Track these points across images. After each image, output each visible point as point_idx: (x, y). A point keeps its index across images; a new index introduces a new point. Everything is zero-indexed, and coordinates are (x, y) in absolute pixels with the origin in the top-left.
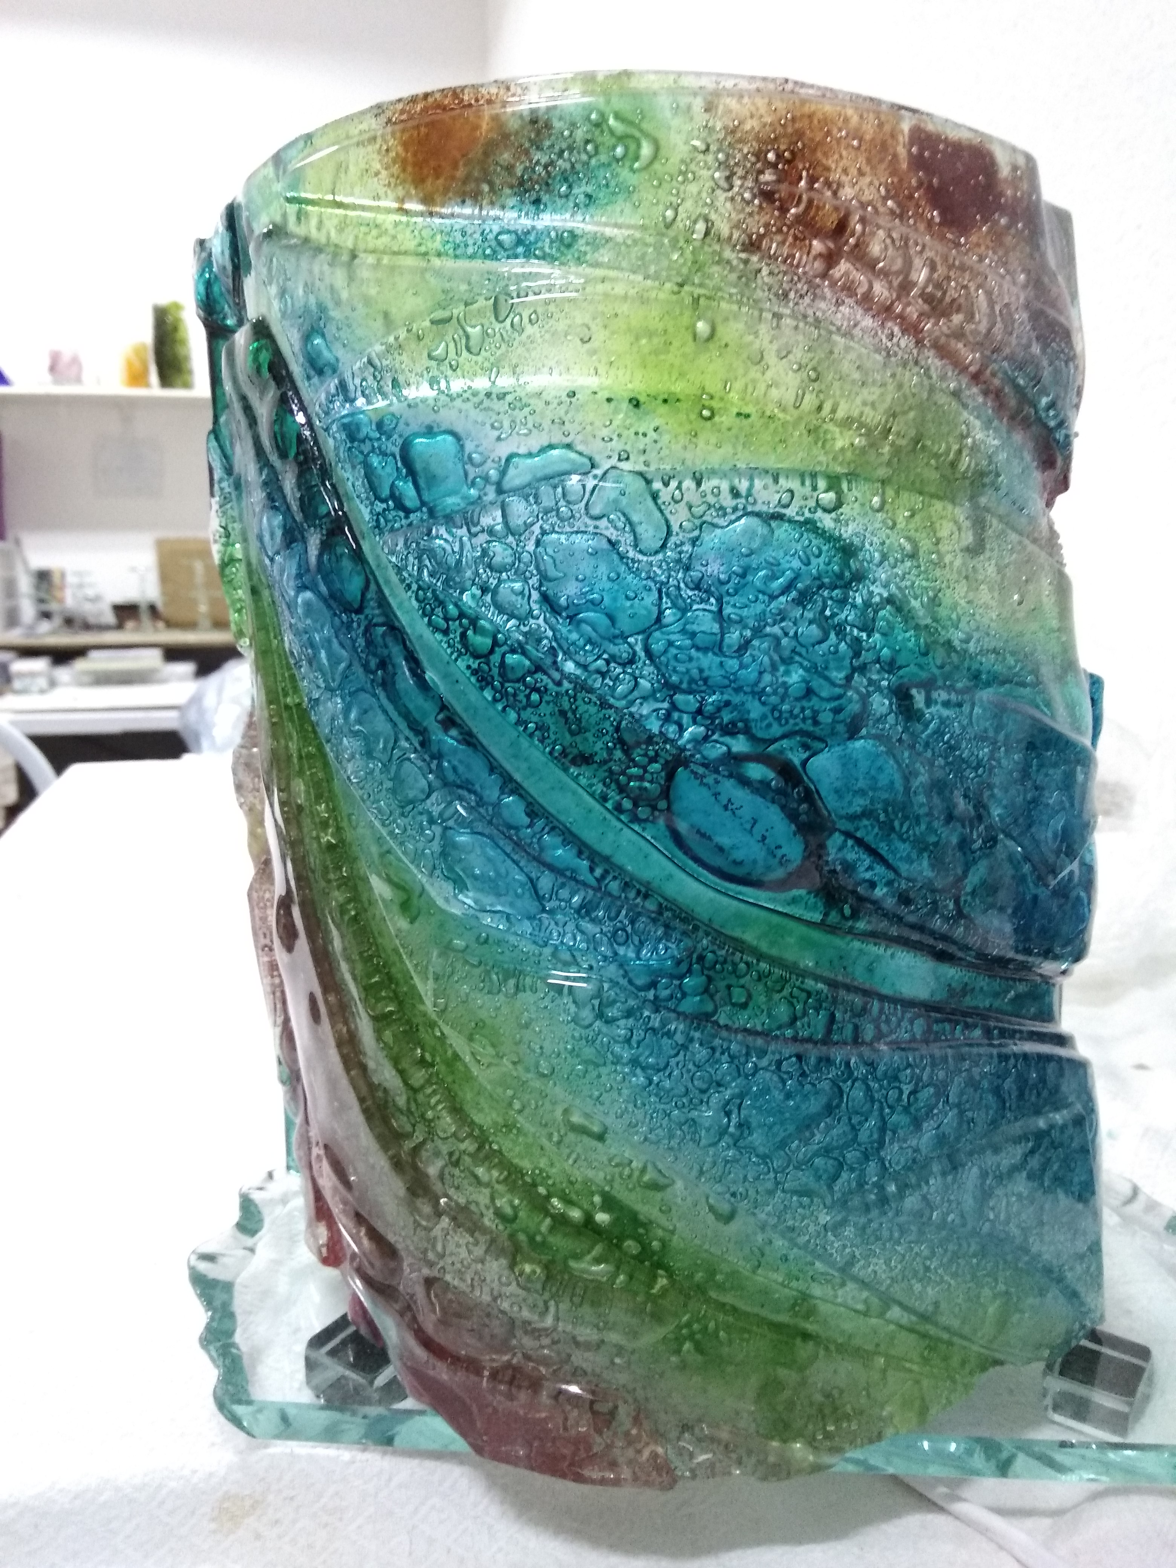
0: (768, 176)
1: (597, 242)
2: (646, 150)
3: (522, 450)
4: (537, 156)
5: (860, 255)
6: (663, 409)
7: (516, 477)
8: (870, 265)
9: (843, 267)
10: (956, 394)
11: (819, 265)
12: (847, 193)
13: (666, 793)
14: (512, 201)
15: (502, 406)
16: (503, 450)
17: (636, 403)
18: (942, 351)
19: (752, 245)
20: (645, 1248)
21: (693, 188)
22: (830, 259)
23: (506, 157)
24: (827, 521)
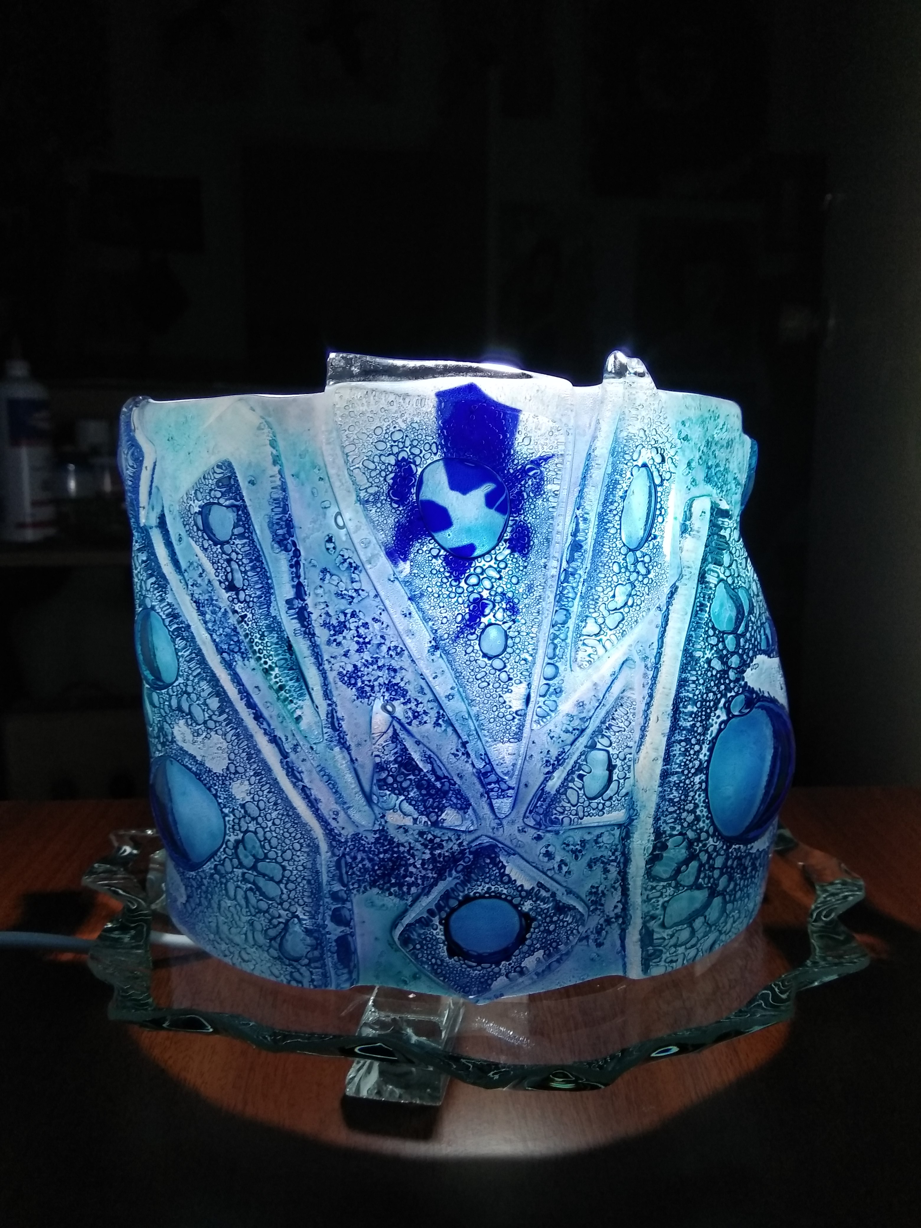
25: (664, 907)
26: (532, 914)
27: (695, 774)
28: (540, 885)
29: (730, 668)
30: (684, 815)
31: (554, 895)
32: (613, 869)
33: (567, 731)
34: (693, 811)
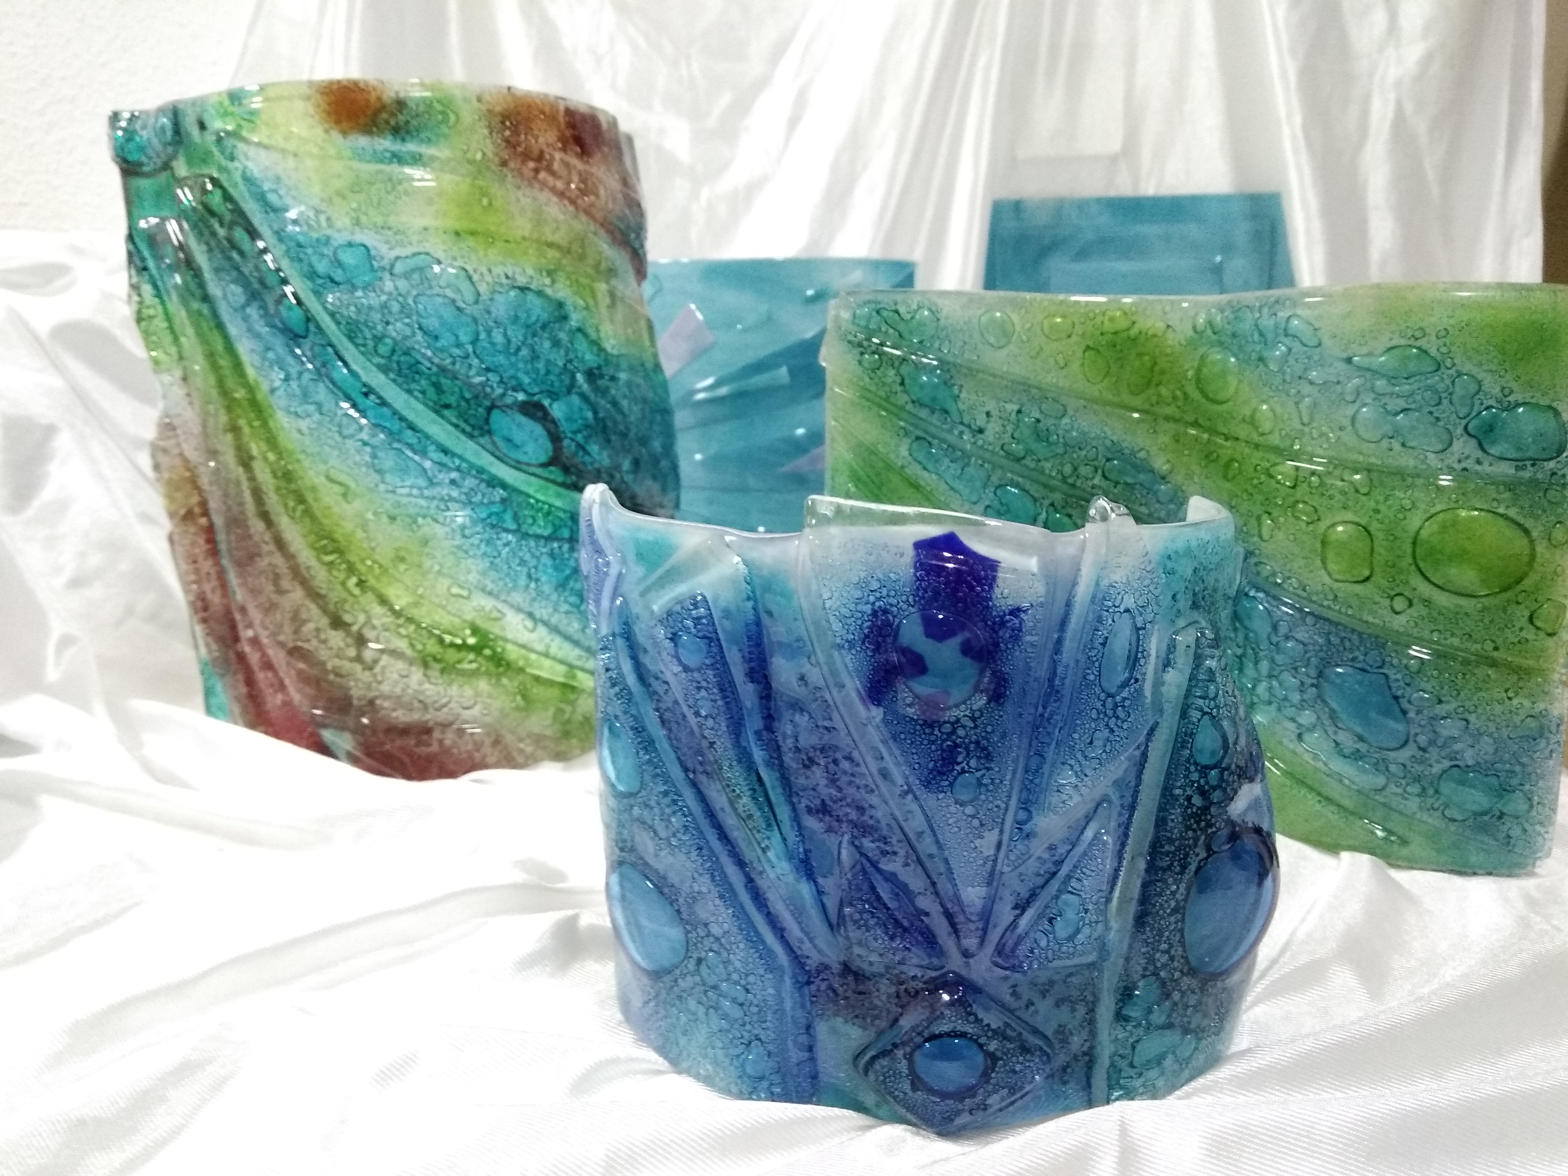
0: (507, 133)
1: (433, 158)
2: (452, 118)
3: (403, 255)
4: (400, 117)
5: (550, 170)
6: (471, 238)
7: (399, 268)
8: (553, 174)
9: (542, 175)
10: (595, 233)
11: (532, 174)
12: (541, 140)
13: (487, 421)
14: (390, 137)
15: (390, 233)
16: (393, 254)
17: (457, 234)
18: (587, 212)
19: (504, 163)
20: (494, 651)
21: (476, 137)
22: (537, 171)
23: (385, 116)
24: (549, 291)
25: (1133, 1048)
26: (999, 1054)
27: (1169, 915)
28: (1007, 1025)
29: (1212, 803)
30: (1158, 955)
31: (1020, 1034)
32: (1081, 1010)
33: (1038, 875)
34: (1167, 952)
